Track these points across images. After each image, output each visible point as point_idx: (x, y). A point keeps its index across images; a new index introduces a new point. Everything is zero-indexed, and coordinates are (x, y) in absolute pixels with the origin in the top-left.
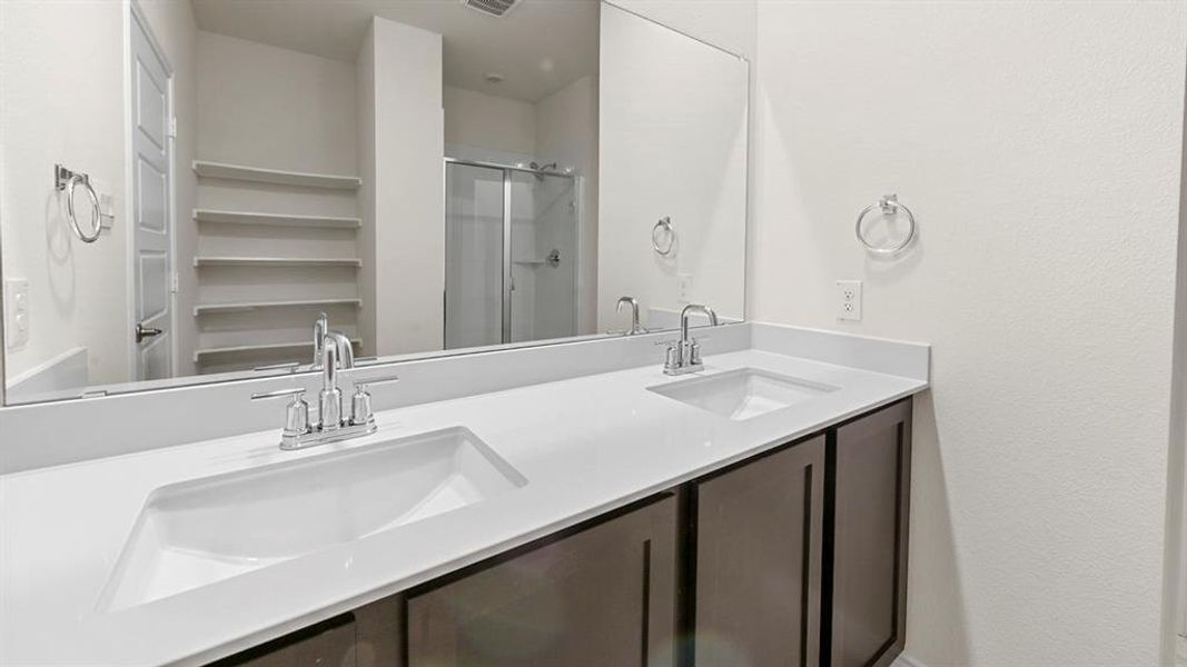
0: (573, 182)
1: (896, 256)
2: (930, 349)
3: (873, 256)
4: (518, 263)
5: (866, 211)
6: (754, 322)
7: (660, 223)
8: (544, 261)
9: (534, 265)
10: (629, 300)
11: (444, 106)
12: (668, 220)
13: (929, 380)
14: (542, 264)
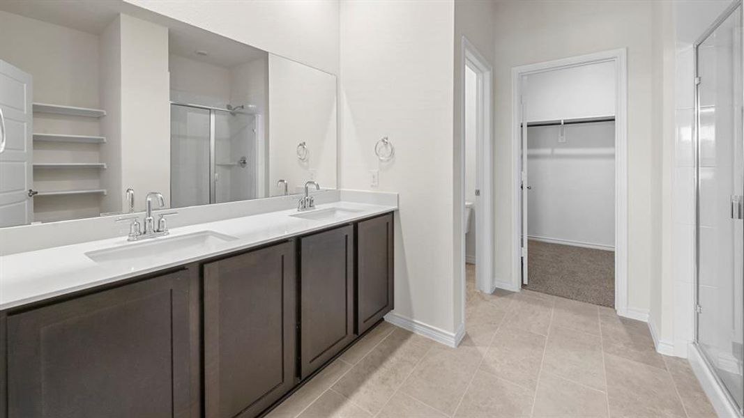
0: (255, 117)
1: (388, 161)
2: (398, 195)
3: (381, 160)
4: (218, 165)
5: (378, 143)
6: (342, 189)
7: (300, 145)
8: (236, 163)
9: (229, 167)
10: (283, 181)
11: (170, 70)
12: (304, 143)
13: (398, 205)
14: (235, 165)
